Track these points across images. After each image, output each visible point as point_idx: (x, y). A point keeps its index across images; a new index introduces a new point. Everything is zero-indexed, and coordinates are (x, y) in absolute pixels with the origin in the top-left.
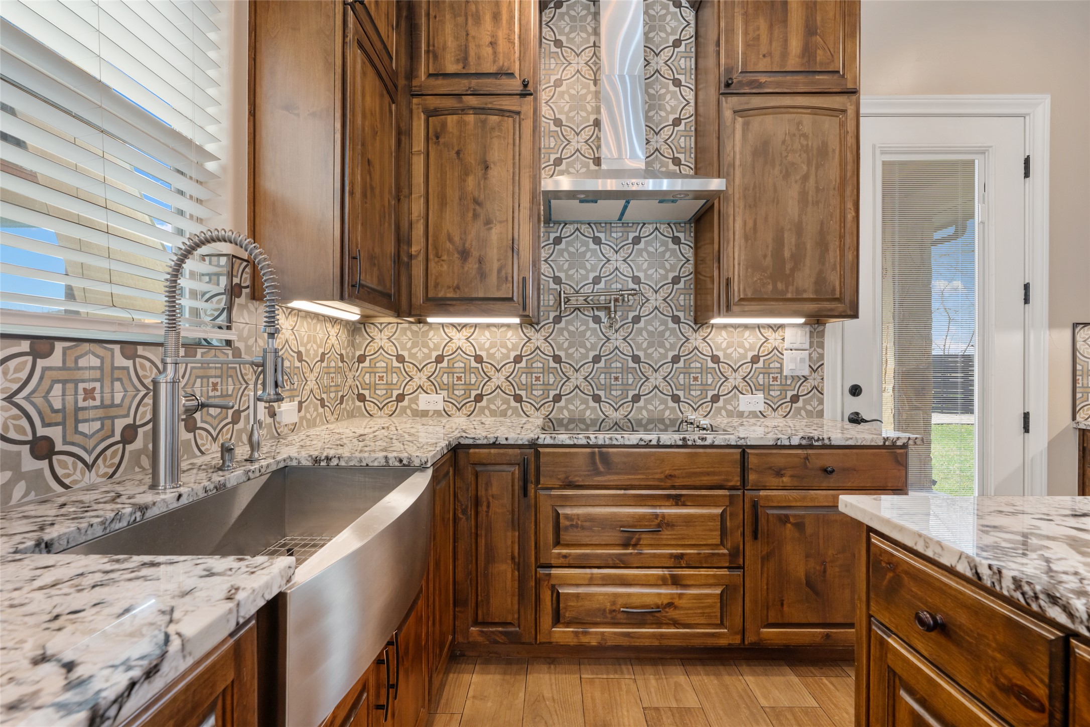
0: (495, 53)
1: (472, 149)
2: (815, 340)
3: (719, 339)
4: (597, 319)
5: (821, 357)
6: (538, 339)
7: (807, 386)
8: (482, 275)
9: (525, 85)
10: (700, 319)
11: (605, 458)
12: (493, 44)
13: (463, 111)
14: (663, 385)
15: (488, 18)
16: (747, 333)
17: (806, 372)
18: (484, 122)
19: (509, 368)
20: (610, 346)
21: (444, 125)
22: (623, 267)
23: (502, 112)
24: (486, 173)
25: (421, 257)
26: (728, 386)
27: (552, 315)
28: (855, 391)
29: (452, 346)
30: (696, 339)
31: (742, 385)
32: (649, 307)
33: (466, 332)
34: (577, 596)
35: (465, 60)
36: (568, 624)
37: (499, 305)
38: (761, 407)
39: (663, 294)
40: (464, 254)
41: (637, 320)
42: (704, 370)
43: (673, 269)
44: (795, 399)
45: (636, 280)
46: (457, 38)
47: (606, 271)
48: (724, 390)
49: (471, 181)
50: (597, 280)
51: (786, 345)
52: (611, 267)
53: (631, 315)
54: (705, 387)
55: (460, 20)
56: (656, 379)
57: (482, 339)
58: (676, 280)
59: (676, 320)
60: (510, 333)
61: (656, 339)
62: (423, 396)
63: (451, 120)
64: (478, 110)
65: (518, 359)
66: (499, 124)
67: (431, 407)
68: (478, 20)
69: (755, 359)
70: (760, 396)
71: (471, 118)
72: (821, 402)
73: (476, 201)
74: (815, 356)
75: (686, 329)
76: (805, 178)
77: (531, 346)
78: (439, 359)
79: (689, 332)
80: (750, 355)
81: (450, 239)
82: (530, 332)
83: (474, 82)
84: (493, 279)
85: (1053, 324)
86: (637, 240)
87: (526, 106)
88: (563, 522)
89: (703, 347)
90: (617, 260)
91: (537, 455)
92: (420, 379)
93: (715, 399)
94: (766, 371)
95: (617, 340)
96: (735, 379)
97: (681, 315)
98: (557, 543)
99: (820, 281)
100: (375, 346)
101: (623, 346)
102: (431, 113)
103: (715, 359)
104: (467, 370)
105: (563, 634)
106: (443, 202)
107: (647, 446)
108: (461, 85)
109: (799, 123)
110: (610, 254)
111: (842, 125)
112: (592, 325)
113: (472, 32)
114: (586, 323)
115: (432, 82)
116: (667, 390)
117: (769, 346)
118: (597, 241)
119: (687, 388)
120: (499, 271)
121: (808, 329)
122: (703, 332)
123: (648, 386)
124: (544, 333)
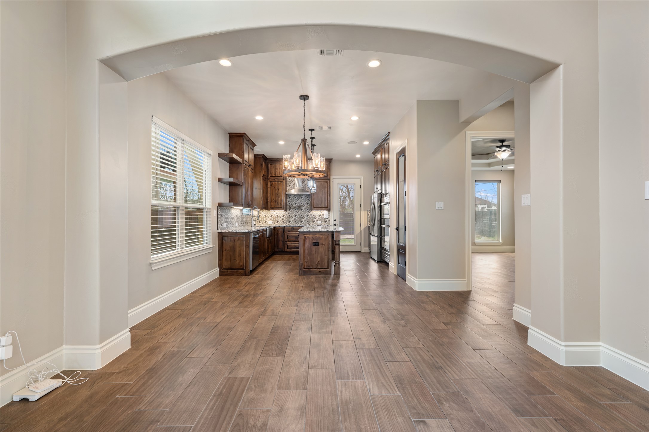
0: (280, 174)
1: (276, 187)
2: (329, 213)
3: (314, 213)
4: (296, 210)
5: (330, 215)
6: (287, 213)
7: (328, 220)
8: (278, 204)
9: (284, 178)
10: (311, 210)
11: (293, 228)
12: (279, 172)
13: (275, 181)
14: (306, 220)
15: (279, 169)
16: (319, 212)
17: (328, 218)
18: (278, 183)
19: (282, 217)
20: (298, 214)
21: (273, 183)
22: (300, 202)
23: (281, 182)
24: (278, 191)
25: (269, 202)
26: (316, 220)
27: (289, 209)
28: (335, 220)
29: (274, 214)
30: (311, 213)
31: (318, 220)
32: (304, 208)
33: (276, 212)
34: (290, 245)
35: (275, 174)
36: (289, 249)
37: (280, 208)
38: (321, 223)
39: (306, 206)
40: (275, 201)
41: (302, 210)
42: (312, 217)
43: (307, 202)
44: (326, 222)
45: (302, 204)
46: (274, 171)
47: (297, 202)
48: (315, 220)
49: (276, 191)
50: (296, 204)
51: (325, 213)
52: (298, 202)
53: (301, 209)
54: (312, 220)
55: (275, 169)
56: (305, 219)
57: (278, 213)
58: (308, 204)
59: (308, 210)
60: (282, 212)
61: (305, 213)
62: (269, 222)
63: (274, 183)
64: (277, 182)
65: (284, 216)
66: (280, 183)
67: (270, 223)
68: (277, 169)
69: (320, 216)
70: (321, 221)
71: (276, 183)
72: (330, 222)
73: (277, 194)
74: (329, 215)
75: (309, 211)
76: (323, 191)
77: (286, 214)
78: (272, 216)
79: (310, 212)
80: (319, 215)
81: (273, 199)
82: (285, 212)
83: (277, 177)
84: (280, 205)
85: (364, 210)
86: (302, 198)
87: (284, 181)
88: (288, 236)
89: (312, 214)
90: (299, 201)
91: (285, 228)
92: (269, 219)
93: (314, 222)
94: (322, 218)
95: (299, 213)
96: (317, 219)
97: (309, 209)
98: (287, 239)
99: (325, 205)
100: (261, 214)
101: (300, 214)
102: (271, 182)
103: (314, 216)
104: (276, 218)
105: (288, 250)
106: (272, 194)
107: (298, 227)
108: (275, 178)
109: (322, 183)
110: (298, 200)
111: (327, 184)
112: (295, 211)
113: (276, 171)
114: (294, 210)
115: (271, 177)
116: (307, 220)
117: (322, 214)
118: (296, 198)
119: (310, 220)
120: (280, 204)
121: (328, 211)
122: (312, 212)
123: (304, 220)
124: (288, 212)
